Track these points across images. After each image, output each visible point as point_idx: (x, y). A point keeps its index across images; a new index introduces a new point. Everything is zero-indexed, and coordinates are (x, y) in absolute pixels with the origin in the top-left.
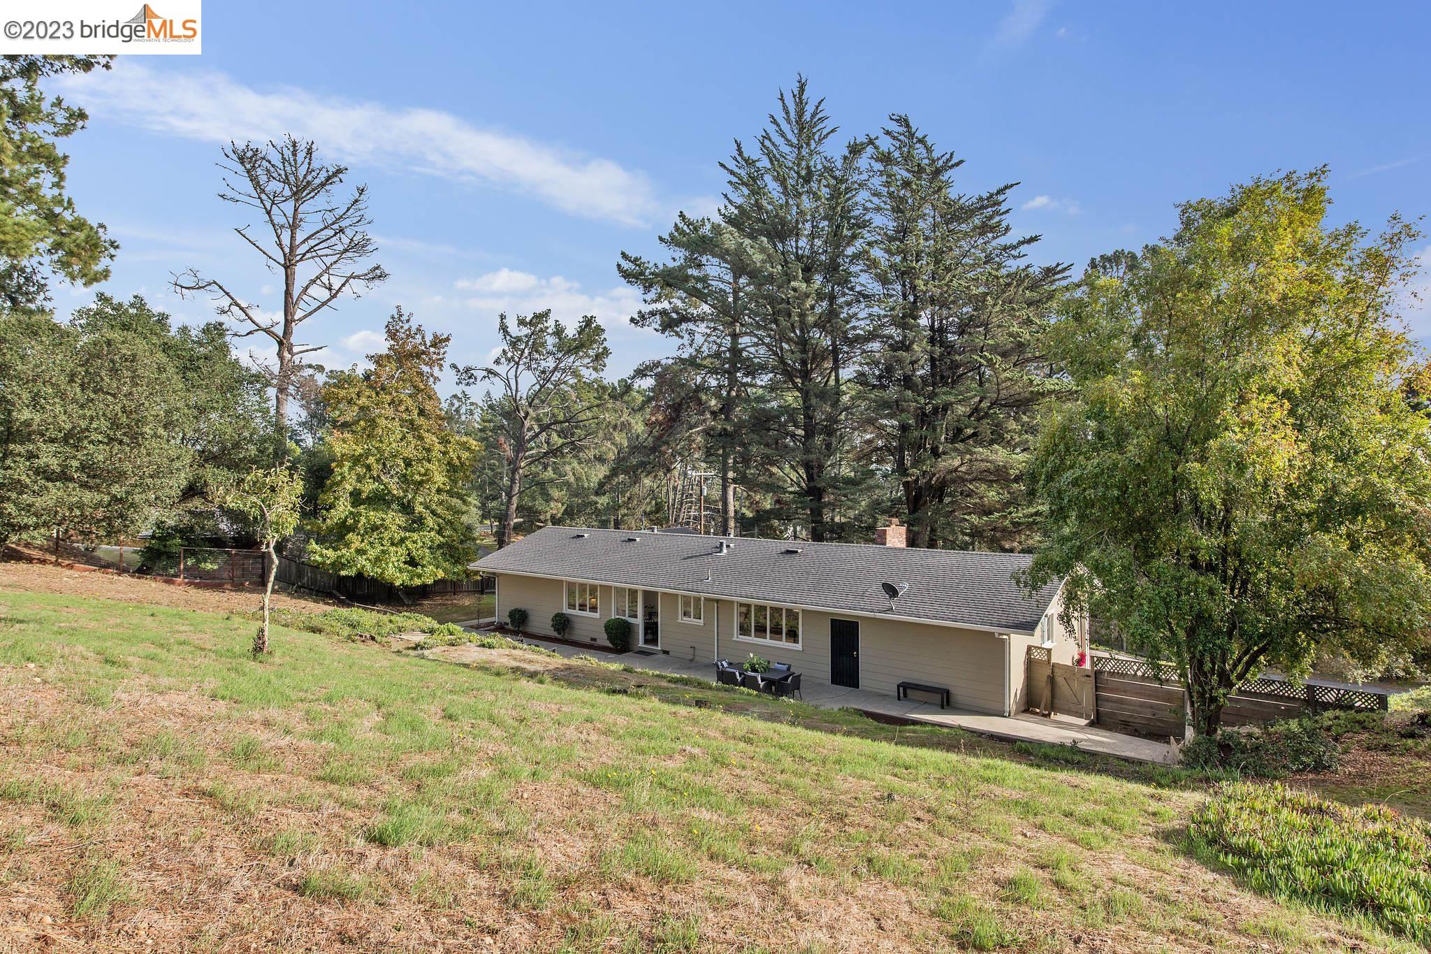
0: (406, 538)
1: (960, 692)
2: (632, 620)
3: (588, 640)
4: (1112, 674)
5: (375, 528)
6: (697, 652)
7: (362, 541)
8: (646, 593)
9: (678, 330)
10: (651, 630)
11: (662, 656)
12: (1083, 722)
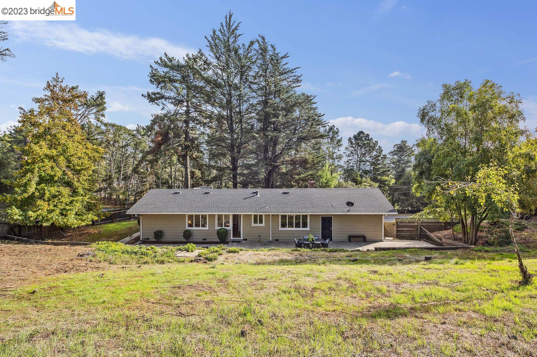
0: (73, 200)
1: (369, 236)
2: (227, 228)
3: (201, 240)
4: (400, 223)
5: (54, 196)
6: (261, 237)
7: (49, 205)
8: (234, 216)
9: (157, 102)
10: (236, 232)
11: (244, 242)
12: (392, 238)
